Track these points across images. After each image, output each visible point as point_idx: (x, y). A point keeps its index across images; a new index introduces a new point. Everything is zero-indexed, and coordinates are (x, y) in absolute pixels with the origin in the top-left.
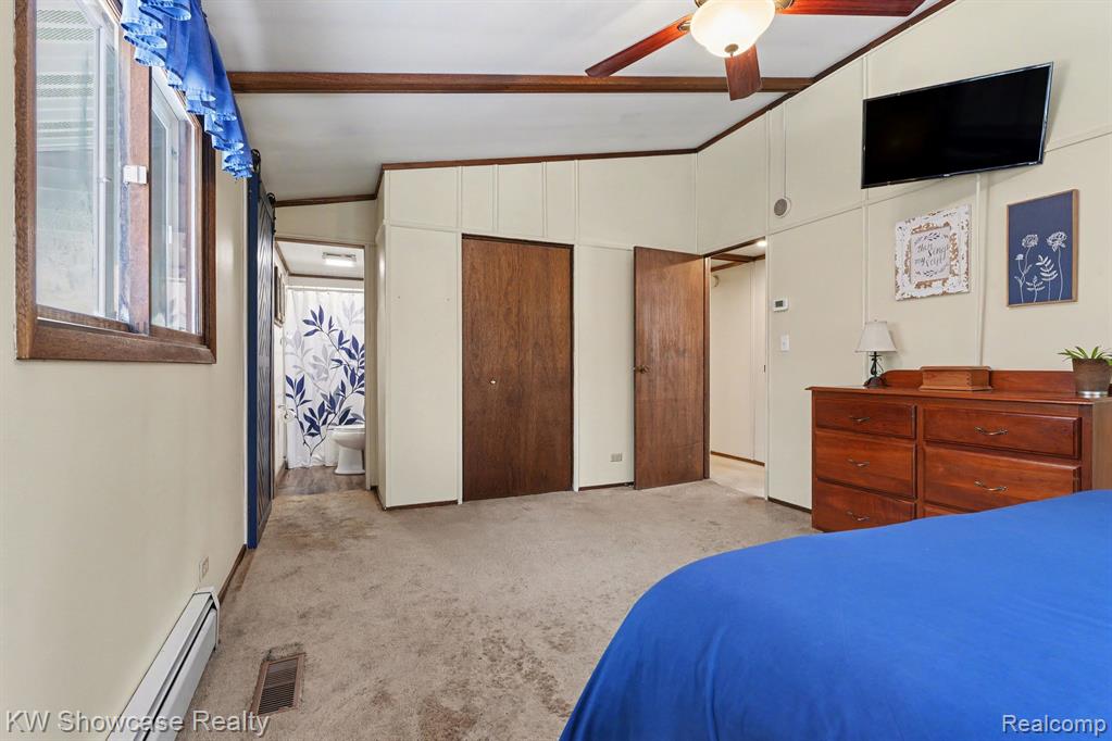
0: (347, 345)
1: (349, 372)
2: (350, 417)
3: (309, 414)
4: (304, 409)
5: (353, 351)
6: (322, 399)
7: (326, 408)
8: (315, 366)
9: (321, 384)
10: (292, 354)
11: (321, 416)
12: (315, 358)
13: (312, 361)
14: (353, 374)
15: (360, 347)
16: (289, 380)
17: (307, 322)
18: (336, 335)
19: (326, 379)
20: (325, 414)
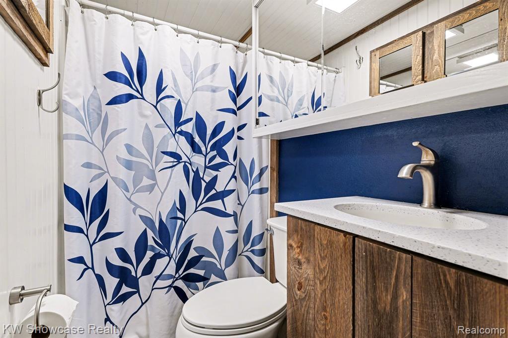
0: (189, 128)
1: (192, 175)
2: (192, 254)
3: (117, 261)
4: (107, 251)
5: (197, 139)
6: (143, 227)
7: (151, 242)
8: (129, 165)
9: (140, 198)
10: (80, 138)
11: (139, 260)
12: (129, 148)
13: (124, 155)
14: (197, 179)
15: (209, 132)
16: (71, 195)
17: (112, 76)
18: (170, 106)
19: (151, 188)
20: (149, 254)
